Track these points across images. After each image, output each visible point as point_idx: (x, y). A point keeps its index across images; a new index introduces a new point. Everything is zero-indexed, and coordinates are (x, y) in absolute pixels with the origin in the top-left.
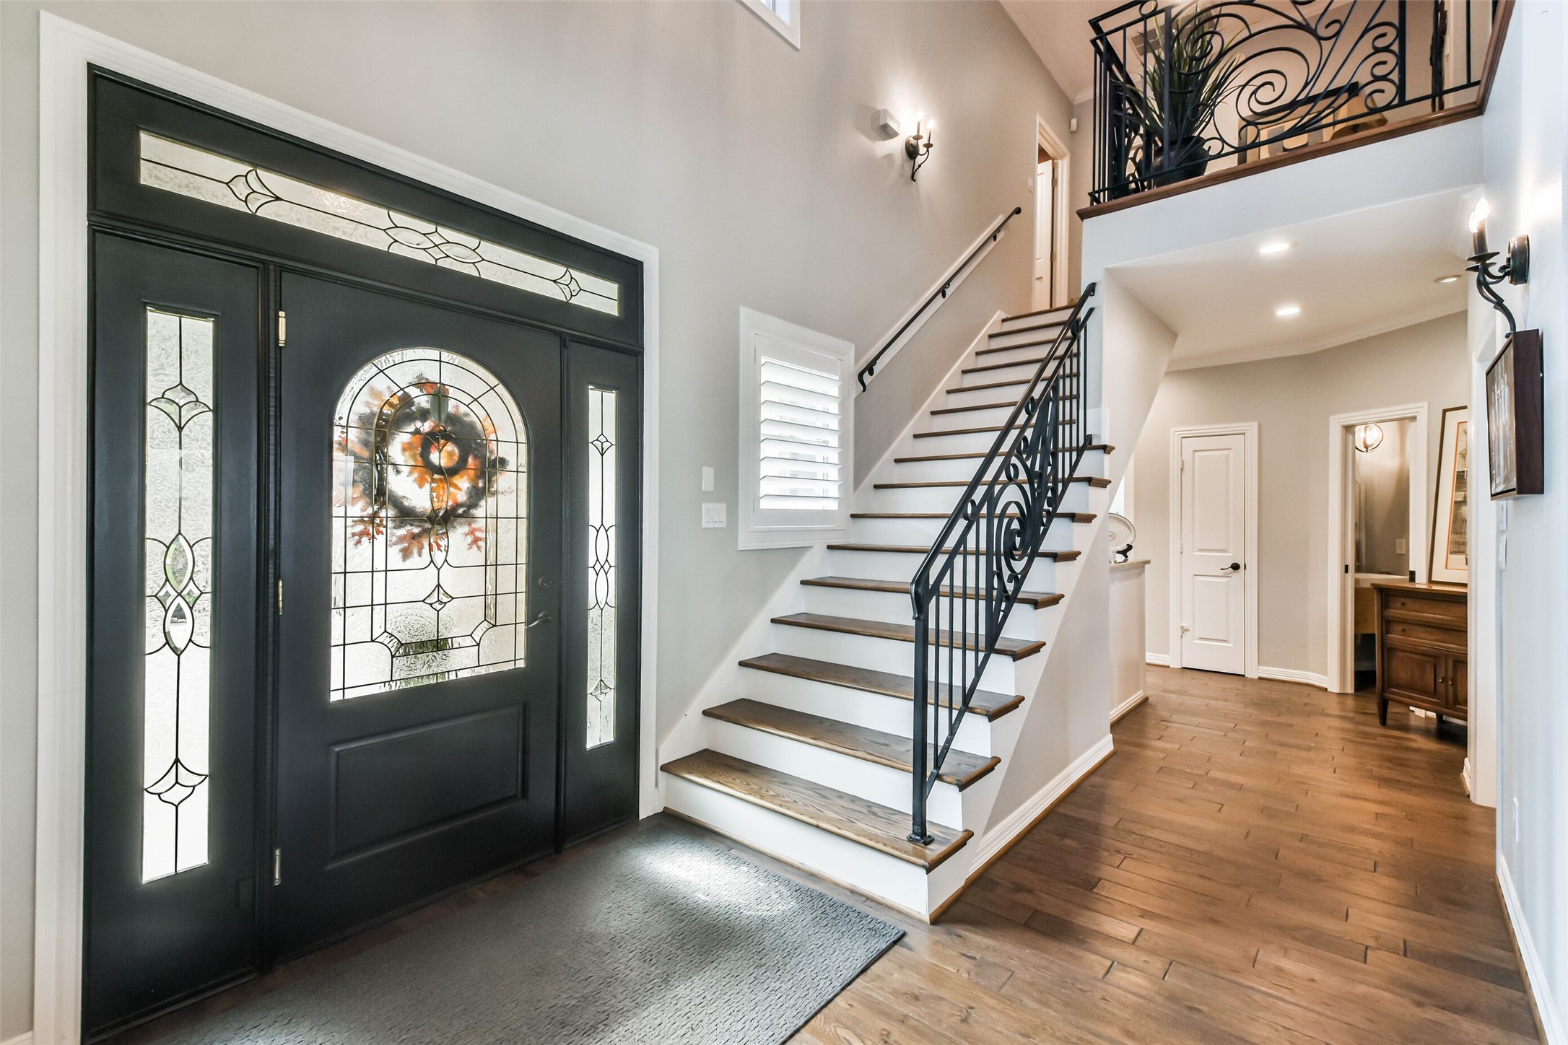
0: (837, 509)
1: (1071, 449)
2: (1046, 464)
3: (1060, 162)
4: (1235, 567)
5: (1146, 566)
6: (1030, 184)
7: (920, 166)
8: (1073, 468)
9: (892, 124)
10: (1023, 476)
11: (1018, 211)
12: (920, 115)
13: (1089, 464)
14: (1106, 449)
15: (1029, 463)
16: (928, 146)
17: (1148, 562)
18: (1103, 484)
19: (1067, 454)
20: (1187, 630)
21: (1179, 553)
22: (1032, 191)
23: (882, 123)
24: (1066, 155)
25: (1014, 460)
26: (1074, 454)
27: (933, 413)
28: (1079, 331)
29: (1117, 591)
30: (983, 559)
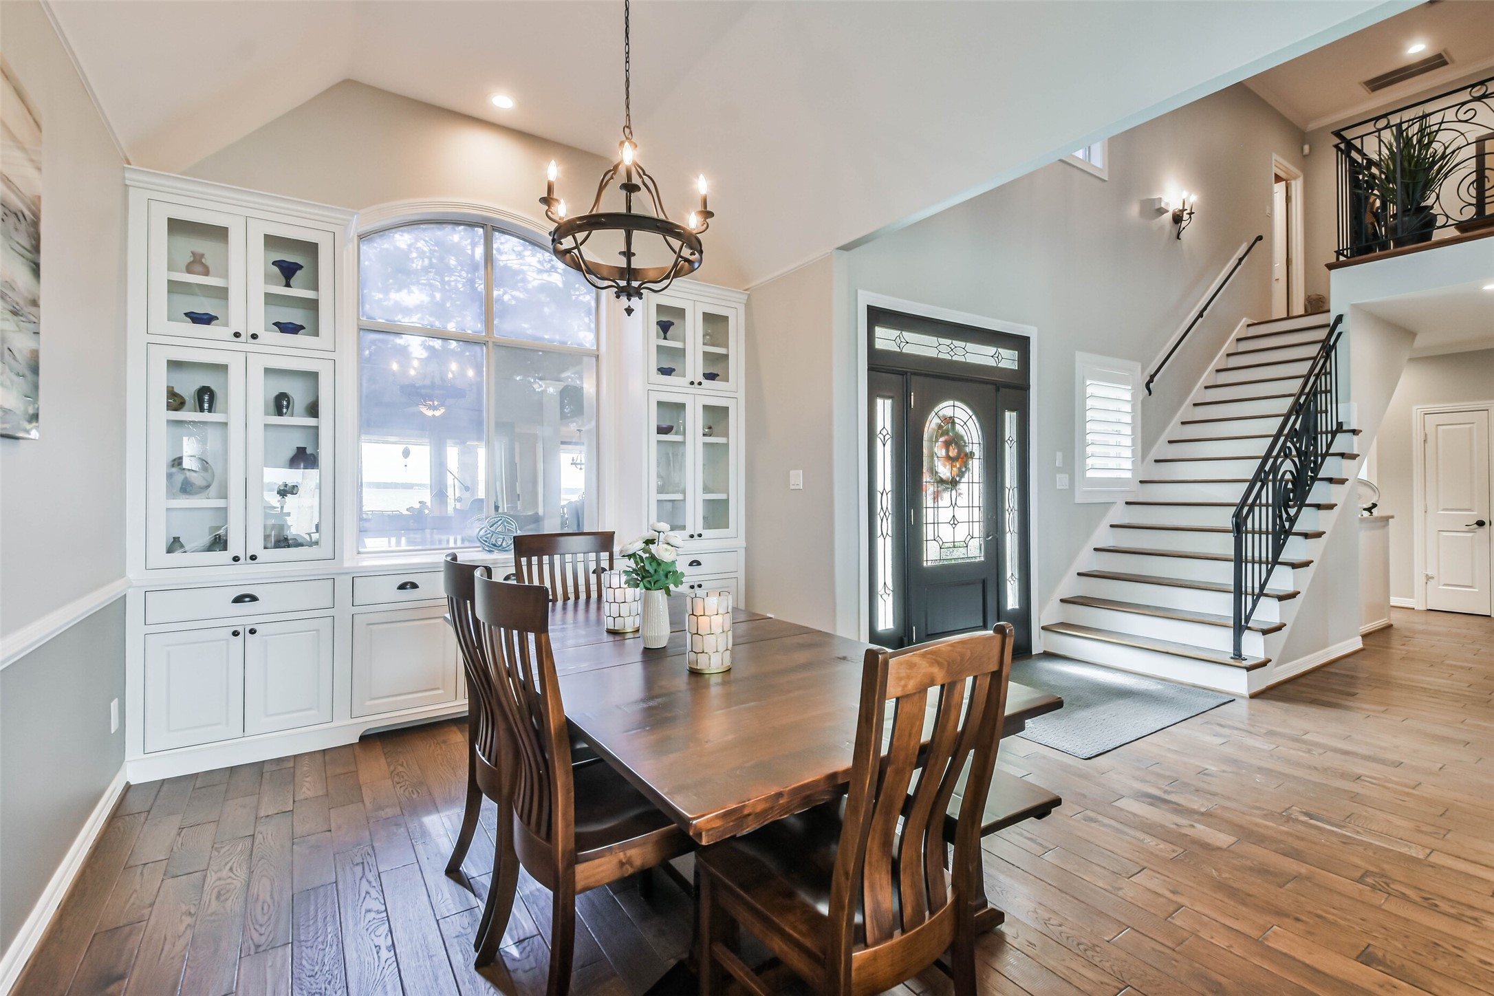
0: (1131, 477)
1: (1327, 433)
2: (1310, 444)
3: (1293, 183)
4: (1481, 524)
5: (1390, 520)
6: (1268, 211)
7: (1184, 228)
8: (1329, 446)
9: (1163, 205)
10: (1294, 453)
11: (1260, 238)
12: (1185, 194)
13: (1341, 443)
14: (1354, 432)
15: (1298, 445)
16: (1191, 214)
17: (1392, 517)
18: (1353, 457)
19: (1324, 436)
20: (1432, 578)
21: (1423, 512)
22: (1270, 217)
23: (1157, 207)
24: (1299, 177)
25: (1289, 444)
26: (1329, 436)
27: (1195, 405)
28: (1331, 351)
29: (1365, 538)
30: (1270, 509)
